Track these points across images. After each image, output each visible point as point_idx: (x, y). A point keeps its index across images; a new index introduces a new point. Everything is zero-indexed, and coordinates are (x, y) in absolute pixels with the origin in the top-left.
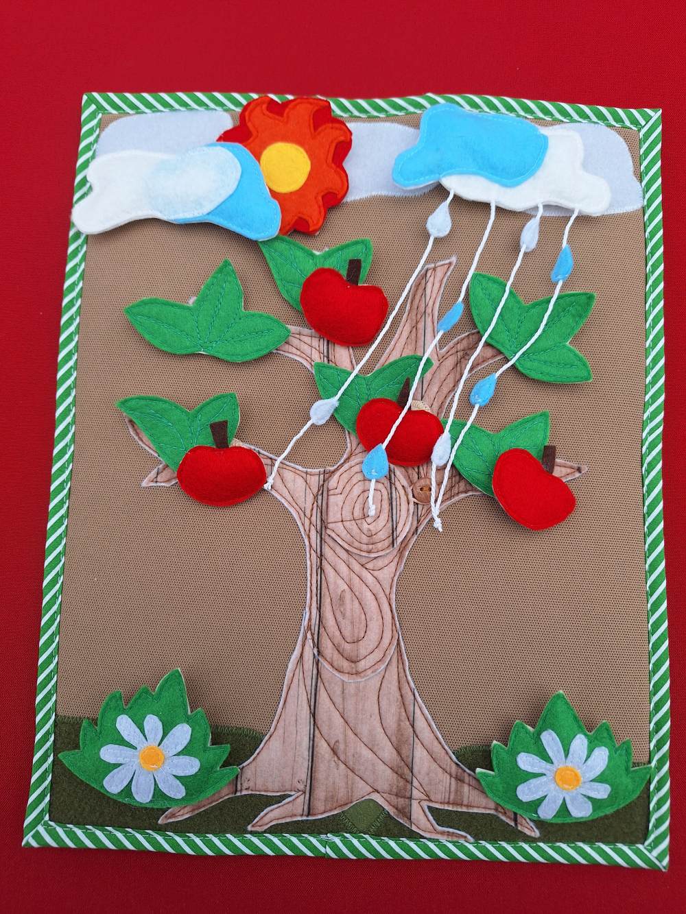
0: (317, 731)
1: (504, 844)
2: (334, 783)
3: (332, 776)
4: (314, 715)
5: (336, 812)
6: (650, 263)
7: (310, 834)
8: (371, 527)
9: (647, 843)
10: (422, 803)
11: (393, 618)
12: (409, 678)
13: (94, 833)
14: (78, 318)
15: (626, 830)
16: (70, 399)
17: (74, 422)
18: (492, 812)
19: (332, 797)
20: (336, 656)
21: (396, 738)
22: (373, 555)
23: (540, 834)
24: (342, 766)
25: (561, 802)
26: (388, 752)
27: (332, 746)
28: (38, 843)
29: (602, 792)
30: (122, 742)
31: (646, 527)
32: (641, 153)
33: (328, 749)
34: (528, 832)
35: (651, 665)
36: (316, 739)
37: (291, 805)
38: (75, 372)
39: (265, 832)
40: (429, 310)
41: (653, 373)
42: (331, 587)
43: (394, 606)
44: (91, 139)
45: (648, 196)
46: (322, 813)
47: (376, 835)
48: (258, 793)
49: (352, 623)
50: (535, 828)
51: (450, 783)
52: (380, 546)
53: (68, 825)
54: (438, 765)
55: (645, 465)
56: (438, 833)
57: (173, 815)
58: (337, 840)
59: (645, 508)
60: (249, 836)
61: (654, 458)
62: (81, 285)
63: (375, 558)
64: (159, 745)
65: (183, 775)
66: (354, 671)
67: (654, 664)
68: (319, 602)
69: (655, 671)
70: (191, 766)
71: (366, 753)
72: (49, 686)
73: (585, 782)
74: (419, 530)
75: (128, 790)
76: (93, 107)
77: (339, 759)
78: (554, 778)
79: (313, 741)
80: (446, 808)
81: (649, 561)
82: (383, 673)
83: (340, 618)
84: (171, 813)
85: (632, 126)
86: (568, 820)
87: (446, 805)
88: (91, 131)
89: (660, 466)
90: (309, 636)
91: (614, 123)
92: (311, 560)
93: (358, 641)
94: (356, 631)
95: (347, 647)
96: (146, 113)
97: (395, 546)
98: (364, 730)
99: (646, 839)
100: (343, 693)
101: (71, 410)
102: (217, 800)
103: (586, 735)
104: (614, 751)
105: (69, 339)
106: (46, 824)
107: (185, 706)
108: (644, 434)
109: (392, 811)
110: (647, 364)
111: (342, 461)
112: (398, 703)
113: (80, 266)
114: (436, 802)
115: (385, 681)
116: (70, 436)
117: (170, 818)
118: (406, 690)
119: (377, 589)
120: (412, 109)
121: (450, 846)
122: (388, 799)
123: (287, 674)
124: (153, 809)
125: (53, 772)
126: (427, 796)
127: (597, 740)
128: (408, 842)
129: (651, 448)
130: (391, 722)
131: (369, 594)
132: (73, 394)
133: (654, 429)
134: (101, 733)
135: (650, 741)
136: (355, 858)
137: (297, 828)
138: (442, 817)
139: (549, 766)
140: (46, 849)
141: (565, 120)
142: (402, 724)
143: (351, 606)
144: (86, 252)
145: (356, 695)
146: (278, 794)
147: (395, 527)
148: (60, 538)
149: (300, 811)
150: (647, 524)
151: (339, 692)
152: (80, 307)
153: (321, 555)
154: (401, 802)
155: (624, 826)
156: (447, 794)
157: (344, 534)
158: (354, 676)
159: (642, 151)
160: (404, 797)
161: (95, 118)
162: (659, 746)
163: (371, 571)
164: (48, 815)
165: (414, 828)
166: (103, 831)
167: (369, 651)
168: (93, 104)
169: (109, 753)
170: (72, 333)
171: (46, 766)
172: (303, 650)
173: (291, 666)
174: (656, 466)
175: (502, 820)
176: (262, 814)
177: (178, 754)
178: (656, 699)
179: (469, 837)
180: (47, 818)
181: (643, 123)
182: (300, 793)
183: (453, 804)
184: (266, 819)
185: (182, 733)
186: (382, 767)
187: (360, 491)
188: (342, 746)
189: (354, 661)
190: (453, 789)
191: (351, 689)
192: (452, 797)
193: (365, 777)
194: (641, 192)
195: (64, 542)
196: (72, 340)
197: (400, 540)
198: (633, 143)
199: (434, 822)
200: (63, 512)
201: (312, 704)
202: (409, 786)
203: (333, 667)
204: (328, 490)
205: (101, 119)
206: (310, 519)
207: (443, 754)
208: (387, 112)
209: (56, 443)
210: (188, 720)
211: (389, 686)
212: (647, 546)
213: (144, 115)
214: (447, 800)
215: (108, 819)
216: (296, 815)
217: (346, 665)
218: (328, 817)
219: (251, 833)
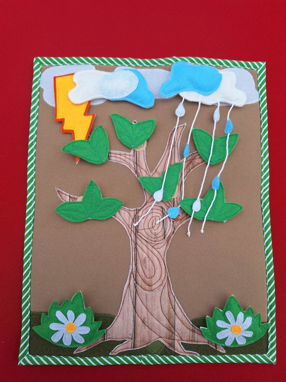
0: (136, 314)
1: (211, 356)
2: (144, 335)
3: (143, 332)
4: (135, 308)
5: (145, 346)
6: (262, 124)
7: (134, 355)
8: (156, 231)
9: (267, 353)
10: (178, 341)
11: (165, 268)
12: (172, 291)
13: (47, 359)
14: (35, 150)
15: (259, 349)
16: (33, 183)
17: (35, 192)
18: (207, 344)
19: (143, 340)
20: (143, 284)
21: (168, 316)
22: (157, 243)
23: (226, 351)
24: (147, 328)
25: (234, 339)
26: (165, 322)
27: (142, 320)
28: (25, 364)
29: (250, 334)
30: (58, 322)
31: (264, 228)
32: (258, 80)
33: (141, 321)
34: (221, 351)
35: (267, 283)
36: (136, 317)
37: (126, 344)
38: (35, 172)
39: (117, 355)
40: (176, 145)
41: (264, 167)
42: (140, 256)
43: (166, 263)
44: (38, 76)
45: (261, 96)
46: (139, 347)
47: (161, 355)
48: (113, 340)
49: (149, 270)
50: (224, 350)
51: (190, 333)
52: (159, 239)
53: (37, 356)
54: (185, 326)
55: (263, 204)
56: (185, 353)
57: (79, 350)
58: (145, 357)
59: (263, 221)
60: (110, 357)
61: (266, 201)
62: (36, 136)
63: (158, 244)
64: (73, 322)
65: (83, 334)
66: (150, 290)
67: (268, 283)
68: (135, 262)
69: (269, 285)
70: (87, 330)
71: (156, 322)
72: (27, 300)
73: (243, 331)
74: (175, 232)
75: (61, 341)
76: (38, 63)
77: (145, 325)
78: (231, 330)
79: (135, 318)
80: (188, 343)
81: (266, 242)
82: (162, 290)
83: (144, 269)
84: (78, 349)
85: (254, 69)
86: (237, 346)
87: (188, 342)
88: (38, 73)
89: (268, 204)
90: (132, 276)
91: (247, 68)
92: (132, 246)
93: (152, 277)
94: (151, 273)
95: (148, 280)
96: (60, 65)
97: (166, 239)
98: (155, 313)
99: (267, 352)
100: (146, 298)
101: (33, 187)
102: (97, 343)
103: (243, 312)
104: (254, 318)
105: (32, 158)
106: (28, 356)
107: (83, 306)
108: (262, 192)
109: (167, 345)
110: (262, 164)
111: (143, 205)
112: (169, 302)
113: (35, 128)
114: (184, 341)
115: (163, 293)
116: (33, 197)
117: (78, 351)
118: (171, 296)
119: (159, 256)
120: (167, 63)
121: (190, 358)
122: (165, 340)
123: (124, 291)
124: (71, 348)
125: (30, 334)
126: (181, 339)
127: (248, 314)
128: (173, 357)
129: (265, 197)
130: (166, 309)
131: (155, 258)
132: (34, 180)
133: (265, 189)
134: (49, 318)
135: (268, 313)
136: (153, 364)
137: (129, 353)
138: (187, 347)
139: (229, 325)
140: (28, 366)
141: (228, 67)
142: (170, 310)
143: (148, 263)
144: (37, 123)
145: (152, 299)
146: (122, 340)
147: (165, 231)
148: (30, 239)
149: (130, 347)
150: (264, 227)
151: (145, 298)
152: (36, 145)
153: (136, 243)
154: (171, 341)
155: (258, 347)
156: (189, 337)
157: (145, 234)
158: (151, 291)
159: (258, 79)
160: (172, 339)
161: (39, 67)
162: (271, 315)
163: (156, 249)
164: (28, 352)
165: (176, 351)
166: (51, 357)
167: (156, 281)
168: (38, 62)
169: (53, 326)
170: (33, 156)
171: (27, 332)
172: (130, 282)
173: (125, 288)
174: (267, 204)
175: (210, 347)
176: (115, 348)
177: (81, 326)
178: (270, 296)
179: (198, 354)
180: (28, 353)
181: (258, 67)
182: (130, 339)
183: (191, 341)
184: (117, 350)
185: (83, 317)
186: (162, 328)
187: (151, 217)
188: (146, 320)
189: (150, 286)
190: (191, 335)
191: (149, 297)
192: (191, 339)
193: (156, 332)
194: (259, 95)
195: (32, 241)
196: (33, 159)
197: (167, 236)
198: (255, 75)
199: (184, 349)
200: (31, 228)
201: (134, 303)
202: (173, 335)
203: (142, 288)
204: (138, 217)
205: (41, 68)
206: (131, 229)
207: (187, 321)
208: (157, 64)
209: (27, 201)
210: (85, 312)
211: (165, 295)
212: (264, 236)
213: (59, 66)
214: (188, 340)
215: (53, 352)
216: (129, 348)
217: (147, 287)
218: (142, 348)
219: (111, 356)
